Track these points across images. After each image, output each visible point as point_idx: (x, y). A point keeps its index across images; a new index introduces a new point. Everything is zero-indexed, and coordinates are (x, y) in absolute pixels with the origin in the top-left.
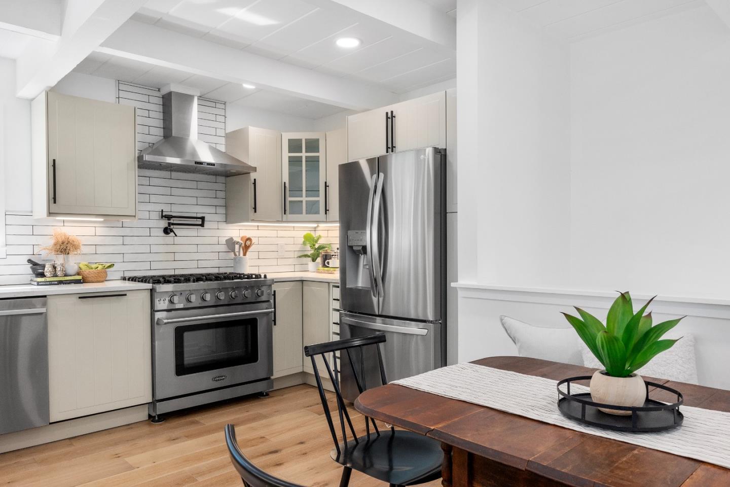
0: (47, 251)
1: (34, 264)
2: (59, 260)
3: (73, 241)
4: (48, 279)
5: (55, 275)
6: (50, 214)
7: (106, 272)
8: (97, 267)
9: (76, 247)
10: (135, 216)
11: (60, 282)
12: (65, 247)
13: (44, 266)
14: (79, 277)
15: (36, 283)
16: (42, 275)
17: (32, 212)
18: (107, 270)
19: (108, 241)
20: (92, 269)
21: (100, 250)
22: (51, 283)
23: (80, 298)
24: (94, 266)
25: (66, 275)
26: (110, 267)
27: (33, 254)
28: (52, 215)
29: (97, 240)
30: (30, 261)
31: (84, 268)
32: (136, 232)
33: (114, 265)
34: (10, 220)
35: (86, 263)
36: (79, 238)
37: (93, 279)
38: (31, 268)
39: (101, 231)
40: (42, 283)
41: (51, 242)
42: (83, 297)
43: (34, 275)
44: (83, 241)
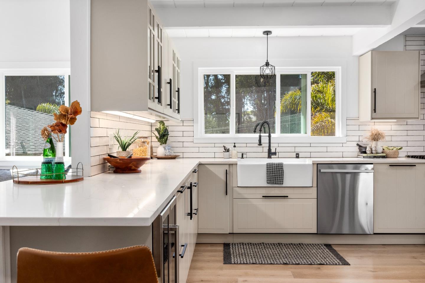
0: (367, 140)
1: (360, 146)
2: (373, 144)
3: (382, 134)
4: (369, 155)
5: (372, 153)
6: (372, 119)
7: (398, 152)
8: (393, 149)
9: (383, 137)
10: (418, 118)
11: (375, 157)
12: (376, 137)
13: (366, 148)
14: (384, 155)
15: (362, 157)
16: (365, 152)
17: (359, 118)
18: (399, 151)
19: (398, 133)
20: (390, 150)
21: (394, 139)
22: (370, 157)
23: (390, 166)
24: (391, 148)
25: (377, 153)
26: (400, 149)
27: (359, 141)
28: (374, 119)
29: (392, 133)
30: (358, 145)
31: (386, 149)
32: (414, 128)
33: (402, 148)
34: (349, 122)
35: (387, 147)
36: (384, 132)
37: (392, 157)
38: (359, 148)
39: (394, 127)
40: (365, 157)
41: (369, 134)
42: (392, 165)
43: (360, 153)
44: (386, 133)
